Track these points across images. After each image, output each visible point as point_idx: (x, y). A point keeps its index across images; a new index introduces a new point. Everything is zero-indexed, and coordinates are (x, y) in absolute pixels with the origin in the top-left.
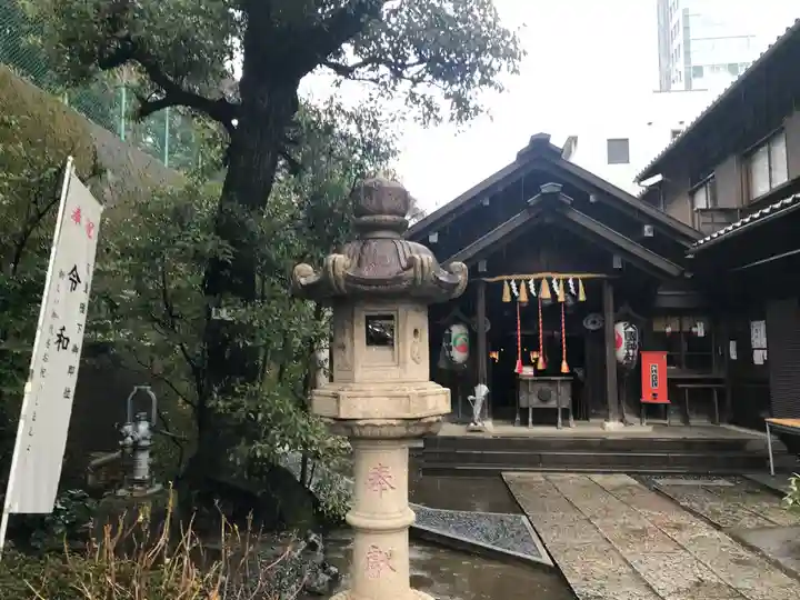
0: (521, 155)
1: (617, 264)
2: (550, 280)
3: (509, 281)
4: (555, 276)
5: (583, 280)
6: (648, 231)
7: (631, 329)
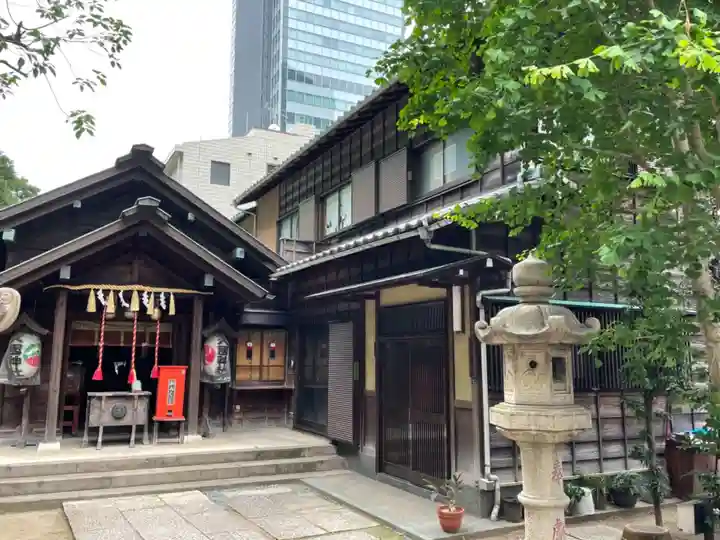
0: (120, 163)
1: (208, 282)
2: (140, 293)
3: (96, 290)
4: (147, 289)
5: (174, 294)
6: (239, 253)
7: (224, 344)
